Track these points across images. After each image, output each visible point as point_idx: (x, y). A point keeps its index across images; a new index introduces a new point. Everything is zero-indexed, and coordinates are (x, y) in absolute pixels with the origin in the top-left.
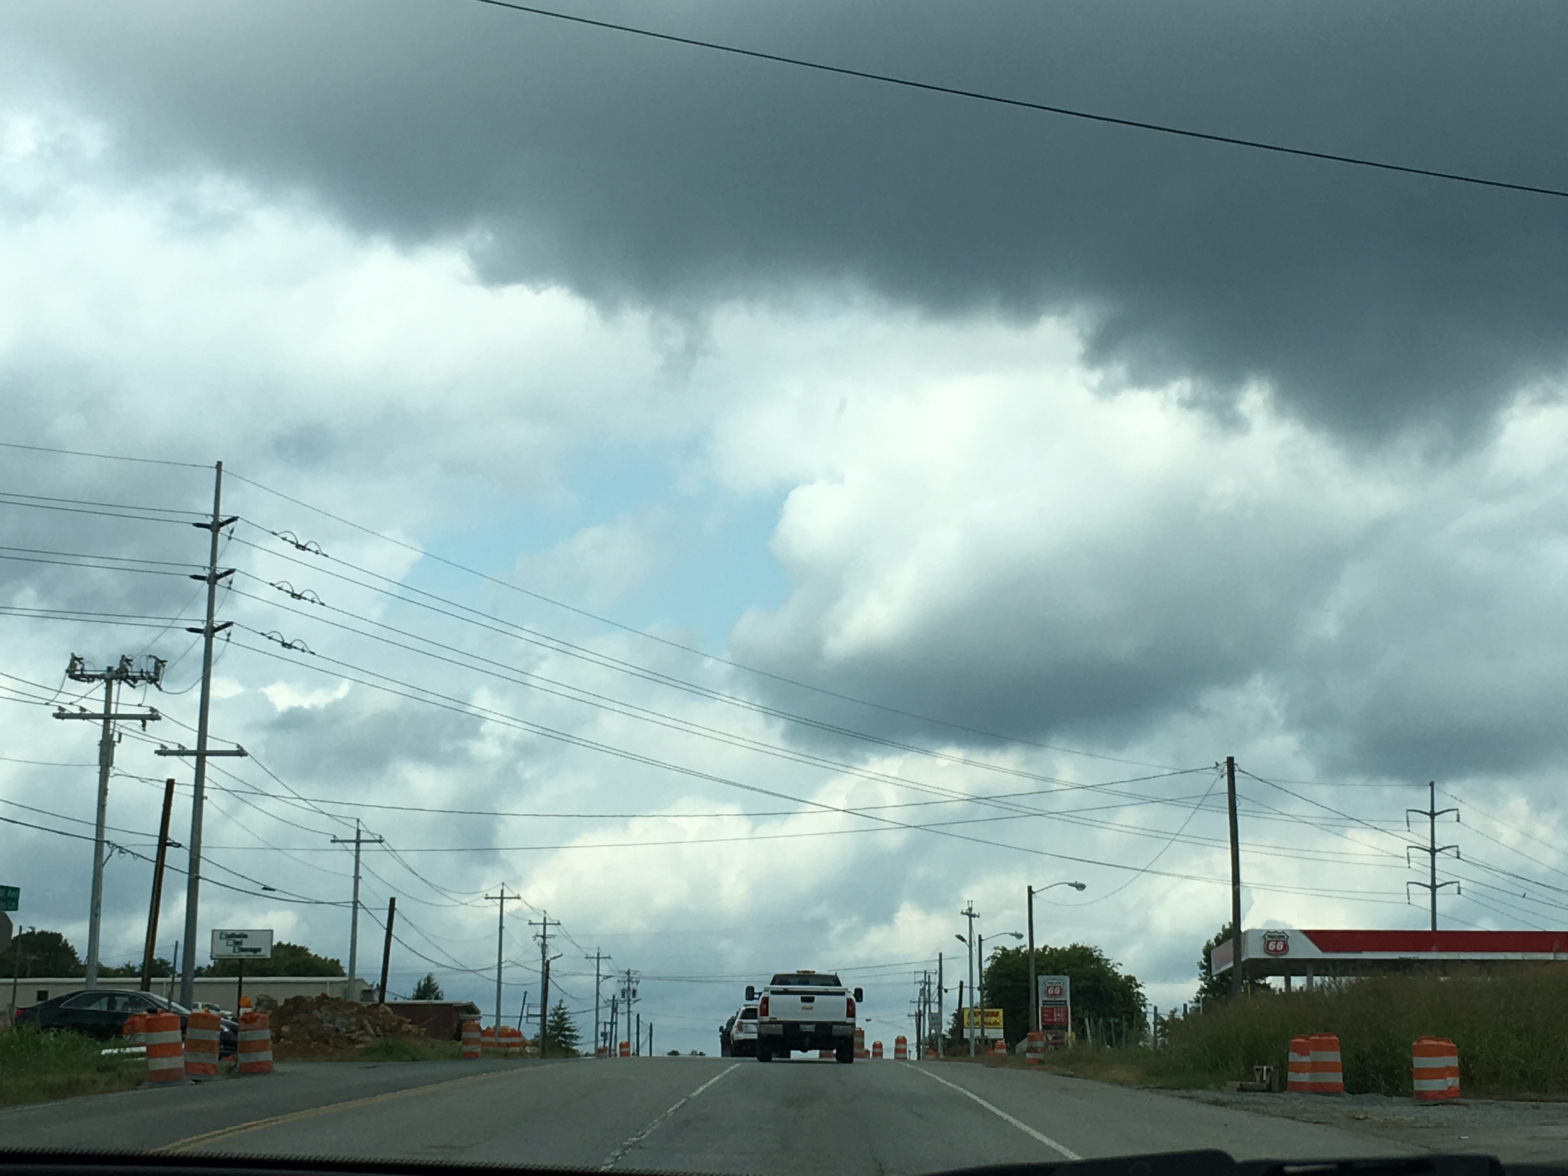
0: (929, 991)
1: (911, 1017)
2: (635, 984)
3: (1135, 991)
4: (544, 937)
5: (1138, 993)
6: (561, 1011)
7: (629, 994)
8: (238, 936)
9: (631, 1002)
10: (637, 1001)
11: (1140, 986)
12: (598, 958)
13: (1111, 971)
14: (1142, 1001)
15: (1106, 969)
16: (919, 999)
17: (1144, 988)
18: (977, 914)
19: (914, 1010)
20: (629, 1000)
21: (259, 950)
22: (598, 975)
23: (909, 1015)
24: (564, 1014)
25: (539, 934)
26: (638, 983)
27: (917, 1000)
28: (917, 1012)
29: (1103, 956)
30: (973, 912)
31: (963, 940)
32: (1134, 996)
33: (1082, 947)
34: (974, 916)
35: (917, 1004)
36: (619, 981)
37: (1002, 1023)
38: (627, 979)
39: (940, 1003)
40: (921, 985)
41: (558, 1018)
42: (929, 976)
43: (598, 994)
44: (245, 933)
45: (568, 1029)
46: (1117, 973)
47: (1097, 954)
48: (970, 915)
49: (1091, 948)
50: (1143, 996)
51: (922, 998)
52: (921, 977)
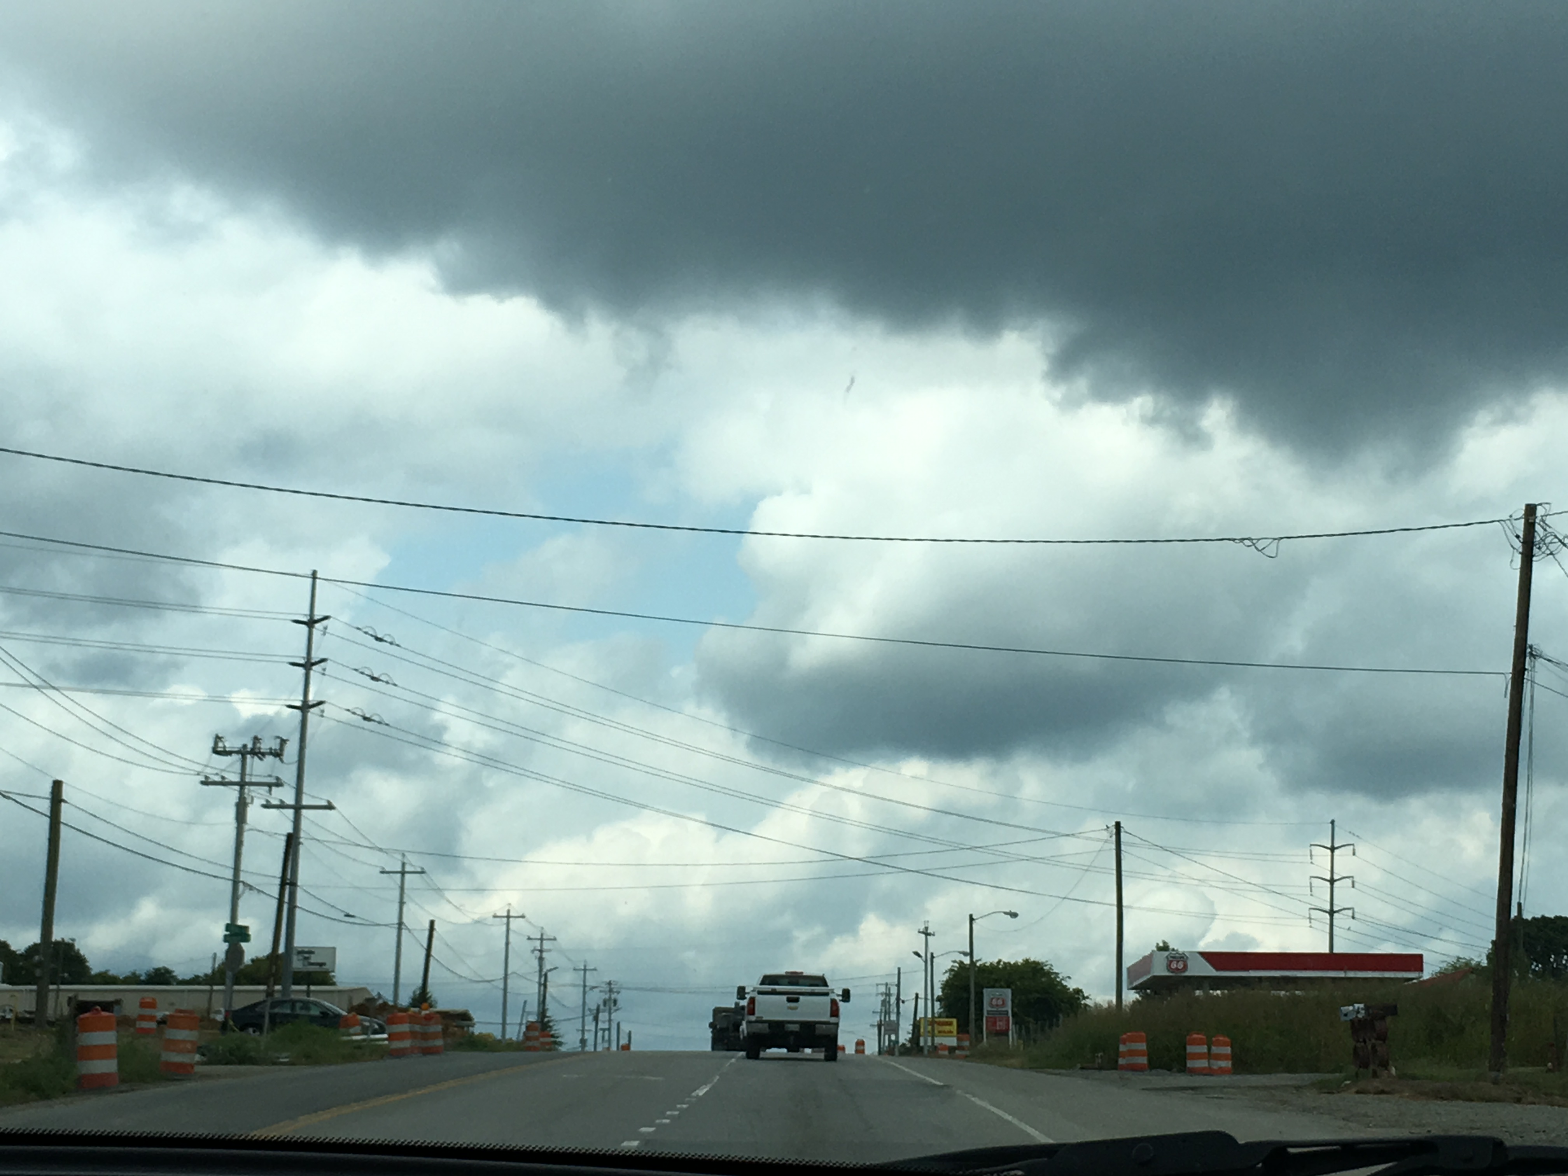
0: (889, 1002)
2: (615, 993)
3: (1082, 1002)
4: (541, 951)
7: (611, 1004)
8: (307, 953)
9: (612, 1011)
10: (618, 1009)
12: (585, 970)
13: (1060, 984)
15: (1056, 982)
16: (881, 1010)
18: (932, 933)
20: (610, 1009)
21: (324, 964)
22: (585, 986)
23: (873, 1024)
25: (536, 948)
26: (618, 992)
27: (879, 1011)
28: (879, 1021)
29: (1053, 970)
30: (929, 931)
31: (919, 956)
33: (1034, 961)
34: (930, 934)
35: (879, 1014)
36: (602, 992)
37: (955, 1033)
38: (608, 989)
39: (898, 1013)
40: (883, 997)
42: (889, 988)
43: (584, 1003)
44: (313, 950)
45: (552, 1036)
46: (1066, 986)
47: (1047, 968)
48: (926, 933)
49: (1042, 963)
51: (883, 1008)
52: (883, 989)
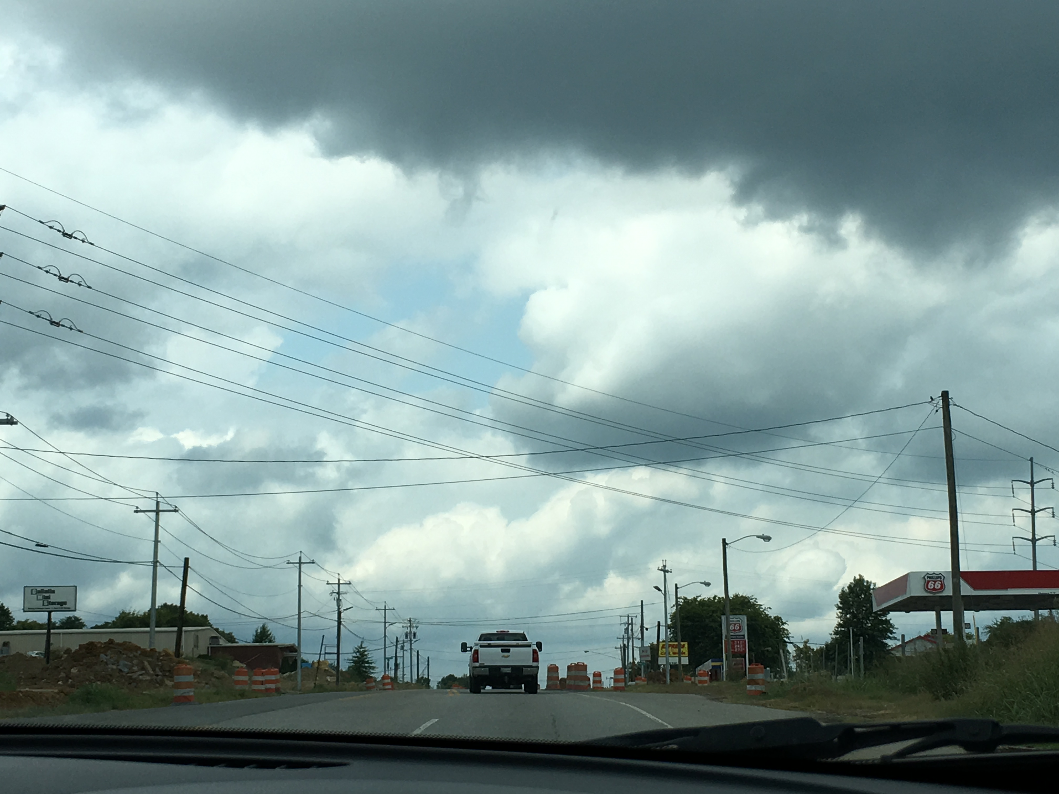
0: (632, 630)
1: (617, 649)
2: (415, 628)
3: (782, 627)
4: (338, 593)
5: (784, 629)
6: (362, 650)
7: (411, 636)
8: (47, 592)
9: (413, 642)
10: (417, 641)
11: (785, 623)
12: (385, 610)
13: (763, 613)
14: (786, 634)
15: (760, 612)
16: (624, 636)
17: (788, 625)
18: (670, 570)
19: (620, 644)
20: (411, 640)
21: (65, 603)
22: (385, 623)
23: (616, 648)
24: (365, 651)
25: (335, 591)
26: (417, 627)
27: (622, 637)
28: (622, 645)
29: (757, 602)
30: (667, 569)
31: (659, 590)
32: (781, 631)
33: (742, 596)
34: (667, 571)
35: (622, 639)
36: (403, 627)
37: (687, 653)
38: (409, 624)
40: (625, 626)
41: (360, 655)
42: (632, 619)
43: (385, 636)
44: (53, 589)
45: (367, 662)
46: (768, 615)
47: (753, 601)
48: (665, 570)
49: (748, 597)
50: (787, 630)
51: (626, 635)
52: (625, 620)
